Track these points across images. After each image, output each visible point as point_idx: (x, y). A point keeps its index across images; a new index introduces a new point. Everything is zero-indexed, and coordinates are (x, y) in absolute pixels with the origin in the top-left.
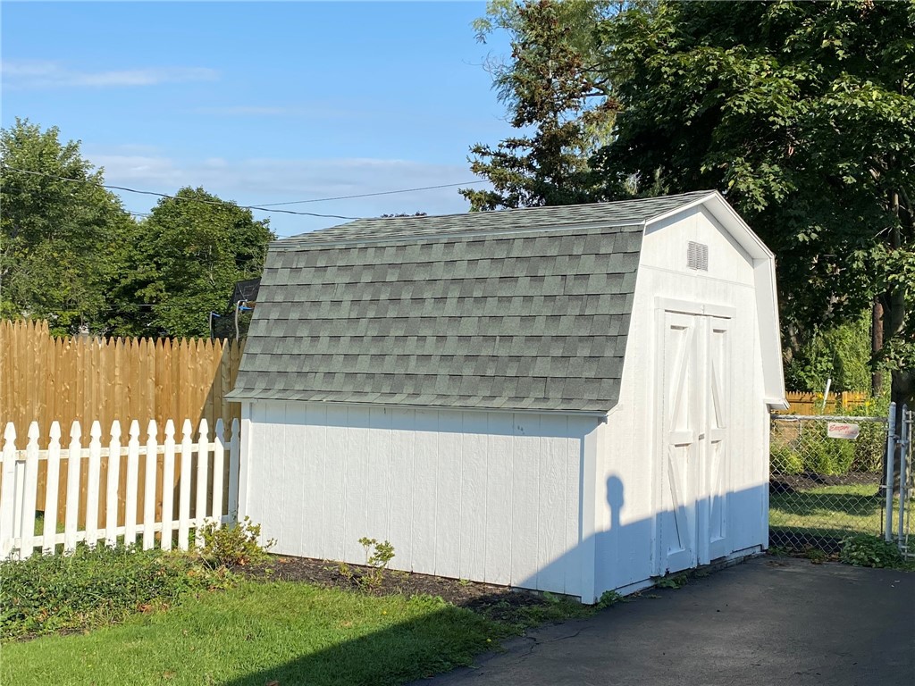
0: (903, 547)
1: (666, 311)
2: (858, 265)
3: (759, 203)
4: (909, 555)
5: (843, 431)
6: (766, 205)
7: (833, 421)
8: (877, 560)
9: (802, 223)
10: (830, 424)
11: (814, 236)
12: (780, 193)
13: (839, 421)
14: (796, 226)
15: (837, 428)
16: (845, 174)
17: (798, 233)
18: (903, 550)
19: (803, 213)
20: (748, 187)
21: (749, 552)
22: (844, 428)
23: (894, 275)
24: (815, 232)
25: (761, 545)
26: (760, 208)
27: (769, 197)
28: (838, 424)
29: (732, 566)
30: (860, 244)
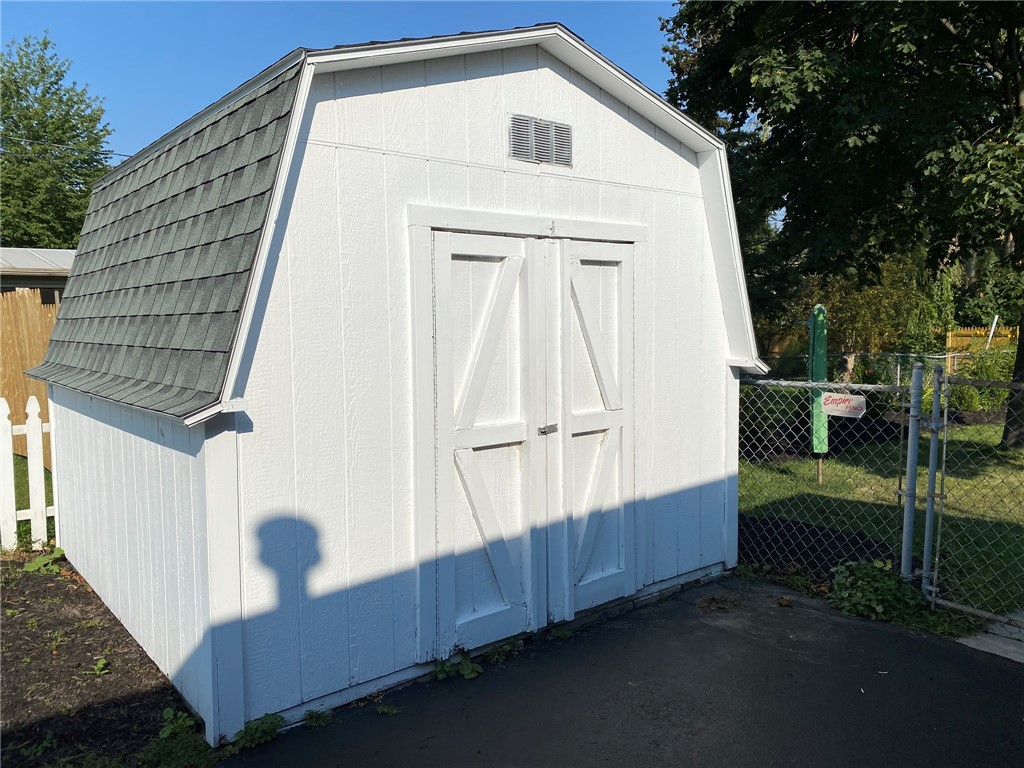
0: (930, 588)
1: (433, 229)
2: (931, 172)
3: (787, 101)
4: (940, 601)
5: (842, 407)
6: (798, 102)
7: (830, 391)
8: (880, 609)
9: (853, 122)
10: (825, 395)
11: (871, 138)
12: (815, 84)
13: (837, 391)
14: (846, 128)
15: (834, 401)
16: (901, 41)
17: (849, 136)
18: (930, 593)
19: (855, 110)
20: (773, 82)
21: (693, 577)
22: (844, 401)
23: (971, 176)
24: (873, 133)
25: (723, 563)
26: (789, 107)
27: (801, 92)
28: (835, 396)
29: (646, 606)
30: (935, 143)
